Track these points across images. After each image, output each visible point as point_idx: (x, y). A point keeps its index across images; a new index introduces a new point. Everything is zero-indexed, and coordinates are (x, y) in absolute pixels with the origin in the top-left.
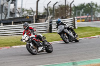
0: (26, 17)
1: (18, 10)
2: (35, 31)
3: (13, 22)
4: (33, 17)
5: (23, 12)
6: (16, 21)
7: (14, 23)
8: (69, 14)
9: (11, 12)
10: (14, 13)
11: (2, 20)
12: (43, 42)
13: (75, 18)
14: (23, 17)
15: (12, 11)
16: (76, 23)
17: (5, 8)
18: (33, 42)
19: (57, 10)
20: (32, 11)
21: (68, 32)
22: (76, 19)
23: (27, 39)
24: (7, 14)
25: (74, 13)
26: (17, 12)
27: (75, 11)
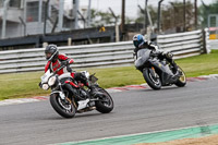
0: (99, 28)
1: (81, 12)
2: (72, 63)
3: (70, 40)
4: (114, 28)
5: (93, 16)
6: (77, 38)
7: (73, 41)
8: (192, 22)
9: (65, 18)
10: (74, 20)
11: (47, 35)
12: (90, 88)
13: (206, 30)
14: (93, 29)
15: (67, 15)
16: (207, 41)
17: (53, 8)
18: (65, 89)
19: (166, 14)
20: (113, 15)
21: (160, 65)
22: (207, 34)
23: (51, 83)
24: (57, 22)
25: (202, 19)
26: (79, 17)
27: (205, 15)
